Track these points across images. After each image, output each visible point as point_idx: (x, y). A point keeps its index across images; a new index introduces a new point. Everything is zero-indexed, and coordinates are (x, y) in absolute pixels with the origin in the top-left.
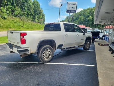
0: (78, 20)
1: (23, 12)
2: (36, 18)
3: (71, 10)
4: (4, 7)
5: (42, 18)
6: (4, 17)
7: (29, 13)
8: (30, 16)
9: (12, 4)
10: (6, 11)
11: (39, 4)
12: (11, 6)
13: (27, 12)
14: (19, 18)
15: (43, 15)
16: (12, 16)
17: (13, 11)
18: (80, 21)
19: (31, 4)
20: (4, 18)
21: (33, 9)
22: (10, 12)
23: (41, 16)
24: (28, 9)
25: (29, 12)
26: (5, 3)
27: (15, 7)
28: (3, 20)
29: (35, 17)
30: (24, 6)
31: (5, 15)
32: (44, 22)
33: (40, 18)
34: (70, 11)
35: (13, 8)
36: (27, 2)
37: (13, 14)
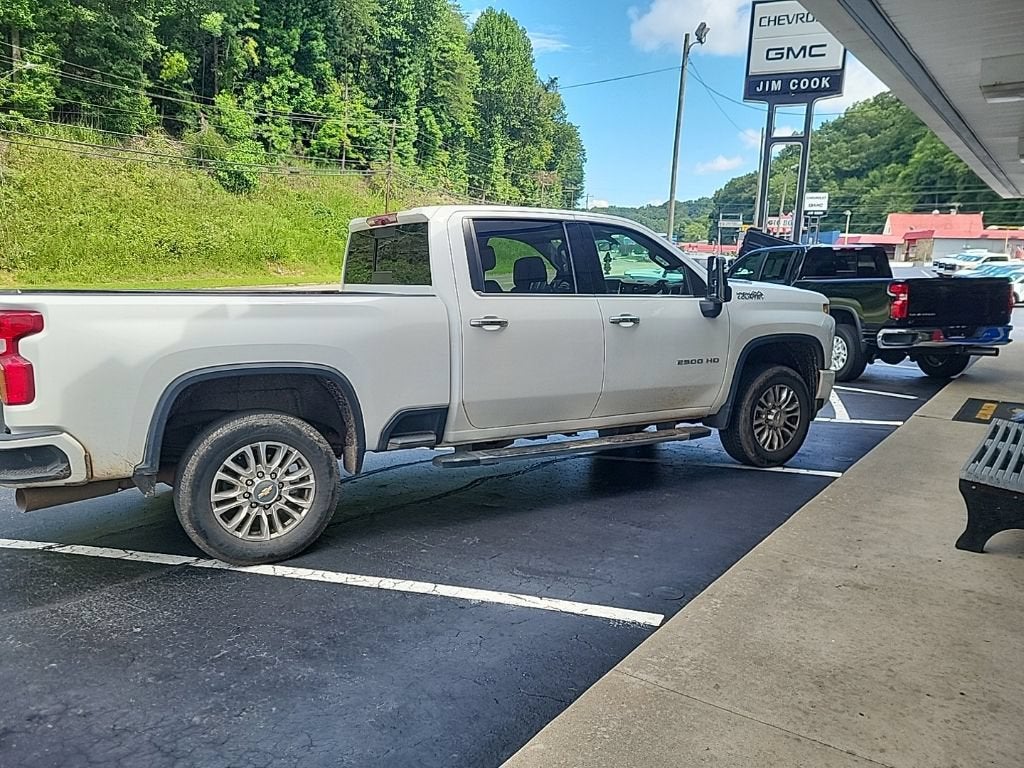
0: (904, 159)
1: (384, 125)
2: (498, 166)
3: (785, 78)
4: (239, 92)
5: (551, 167)
6: (238, 176)
7: (436, 128)
8: (444, 156)
9: (304, 62)
10: (258, 121)
11: (528, 48)
12: (290, 79)
13: (421, 123)
14: (354, 177)
15: (565, 140)
16: (298, 165)
17: (305, 124)
18: (932, 168)
19: (459, 52)
20: (238, 183)
21: (475, 94)
22: (289, 130)
23: (548, 147)
24: (428, 97)
25: (440, 121)
26: (250, 62)
27: (321, 87)
28: (230, 197)
29: (489, 157)
30: (397, 70)
31: (244, 157)
32: (578, 194)
33: (535, 161)
34: (776, 86)
35: (309, 94)
36: (425, 39)
37: (307, 144)
